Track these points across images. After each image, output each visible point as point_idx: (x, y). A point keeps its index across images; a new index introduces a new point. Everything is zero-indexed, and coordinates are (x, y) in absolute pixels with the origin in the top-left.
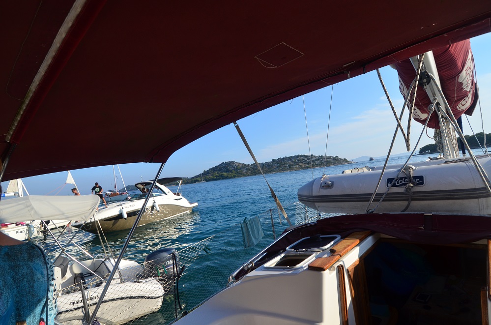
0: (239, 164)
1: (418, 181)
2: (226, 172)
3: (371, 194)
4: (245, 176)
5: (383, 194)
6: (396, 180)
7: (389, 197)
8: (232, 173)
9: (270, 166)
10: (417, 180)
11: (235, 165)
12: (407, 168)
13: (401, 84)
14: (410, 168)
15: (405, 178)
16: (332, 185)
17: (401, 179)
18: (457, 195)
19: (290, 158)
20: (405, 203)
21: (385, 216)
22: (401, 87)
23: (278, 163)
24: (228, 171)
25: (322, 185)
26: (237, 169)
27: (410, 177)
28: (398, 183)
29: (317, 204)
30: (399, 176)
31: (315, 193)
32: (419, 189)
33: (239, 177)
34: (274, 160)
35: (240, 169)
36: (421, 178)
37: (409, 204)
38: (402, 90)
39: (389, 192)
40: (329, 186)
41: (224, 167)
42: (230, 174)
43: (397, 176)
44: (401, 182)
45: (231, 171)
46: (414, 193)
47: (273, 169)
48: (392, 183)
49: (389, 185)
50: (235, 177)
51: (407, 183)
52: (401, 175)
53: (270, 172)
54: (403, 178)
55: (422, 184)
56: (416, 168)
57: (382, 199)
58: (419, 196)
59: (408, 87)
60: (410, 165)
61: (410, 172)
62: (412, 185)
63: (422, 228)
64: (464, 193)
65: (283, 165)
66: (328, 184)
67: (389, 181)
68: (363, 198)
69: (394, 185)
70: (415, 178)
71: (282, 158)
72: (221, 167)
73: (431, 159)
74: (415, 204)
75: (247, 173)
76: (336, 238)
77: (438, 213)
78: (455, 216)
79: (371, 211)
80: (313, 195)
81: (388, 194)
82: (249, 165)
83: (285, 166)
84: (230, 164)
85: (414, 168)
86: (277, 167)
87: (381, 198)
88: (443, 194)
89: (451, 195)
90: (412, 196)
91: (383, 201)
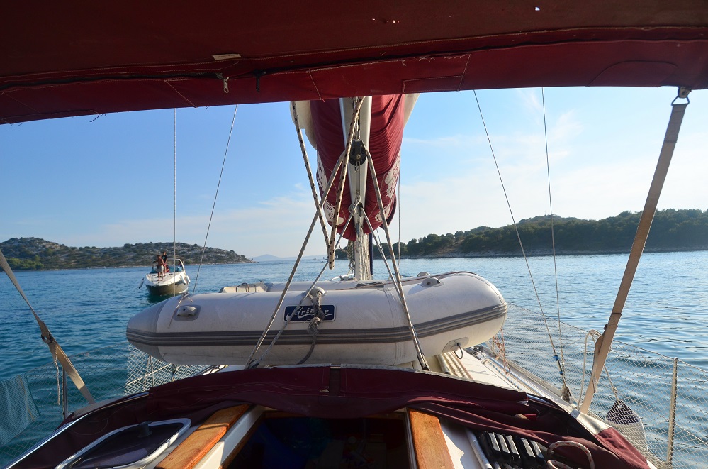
0: (53, 244)
1: (327, 313)
2: (19, 257)
3: (260, 333)
4: (61, 267)
5: (276, 332)
6: (298, 310)
7: (285, 338)
8: (33, 260)
9: (118, 254)
10: (326, 311)
11: (44, 246)
12: (315, 292)
13: (320, 168)
14: (318, 291)
15: (311, 307)
16: (195, 314)
17: (305, 308)
18: (372, 336)
19: (158, 245)
20: (307, 348)
21: (276, 371)
22: (320, 173)
23: (135, 252)
24: (23, 255)
25: (178, 313)
26: (46, 253)
27: (317, 306)
28: (300, 315)
29: (162, 349)
30: (304, 304)
31: (161, 328)
32: (328, 325)
33: (48, 268)
34: (127, 246)
35: (54, 254)
36: (331, 309)
37: (312, 349)
38: (320, 177)
39: (287, 329)
40: (190, 315)
41: (16, 247)
42: (29, 261)
43: (301, 303)
44: (305, 314)
45: (32, 257)
46: (321, 331)
47: (123, 260)
48: (292, 315)
49: (288, 317)
50: (38, 268)
51: (313, 317)
52: (306, 303)
53: (118, 265)
54: (308, 307)
55: (331, 318)
56: (325, 293)
57: (274, 341)
58: (327, 337)
59: (328, 175)
60: (318, 288)
61: (318, 298)
62: (319, 320)
63: (326, 391)
64: (381, 334)
65: (145, 254)
66: (189, 311)
67: (289, 310)
68: (246, 338)
69: (294, 319)
70: (324, 307)
71: (143, 243)
72: (8, 245)
73: (342, 279)
74: (320, 349)
75: (68, 263)
76: (181, 426)
77: (348, 366)
78: (370, 370)
79: (255, 363)
80: (158, 331)
81: (285, 332)
82: (74, 248)
83: (146, 256)
84: (32, 242)
85: (323, 292)
86: (133, 258)
87: (273, 338)
88: (355, 335)
89: (365, 336)
90: (317, 337)
91: (275, 344)
